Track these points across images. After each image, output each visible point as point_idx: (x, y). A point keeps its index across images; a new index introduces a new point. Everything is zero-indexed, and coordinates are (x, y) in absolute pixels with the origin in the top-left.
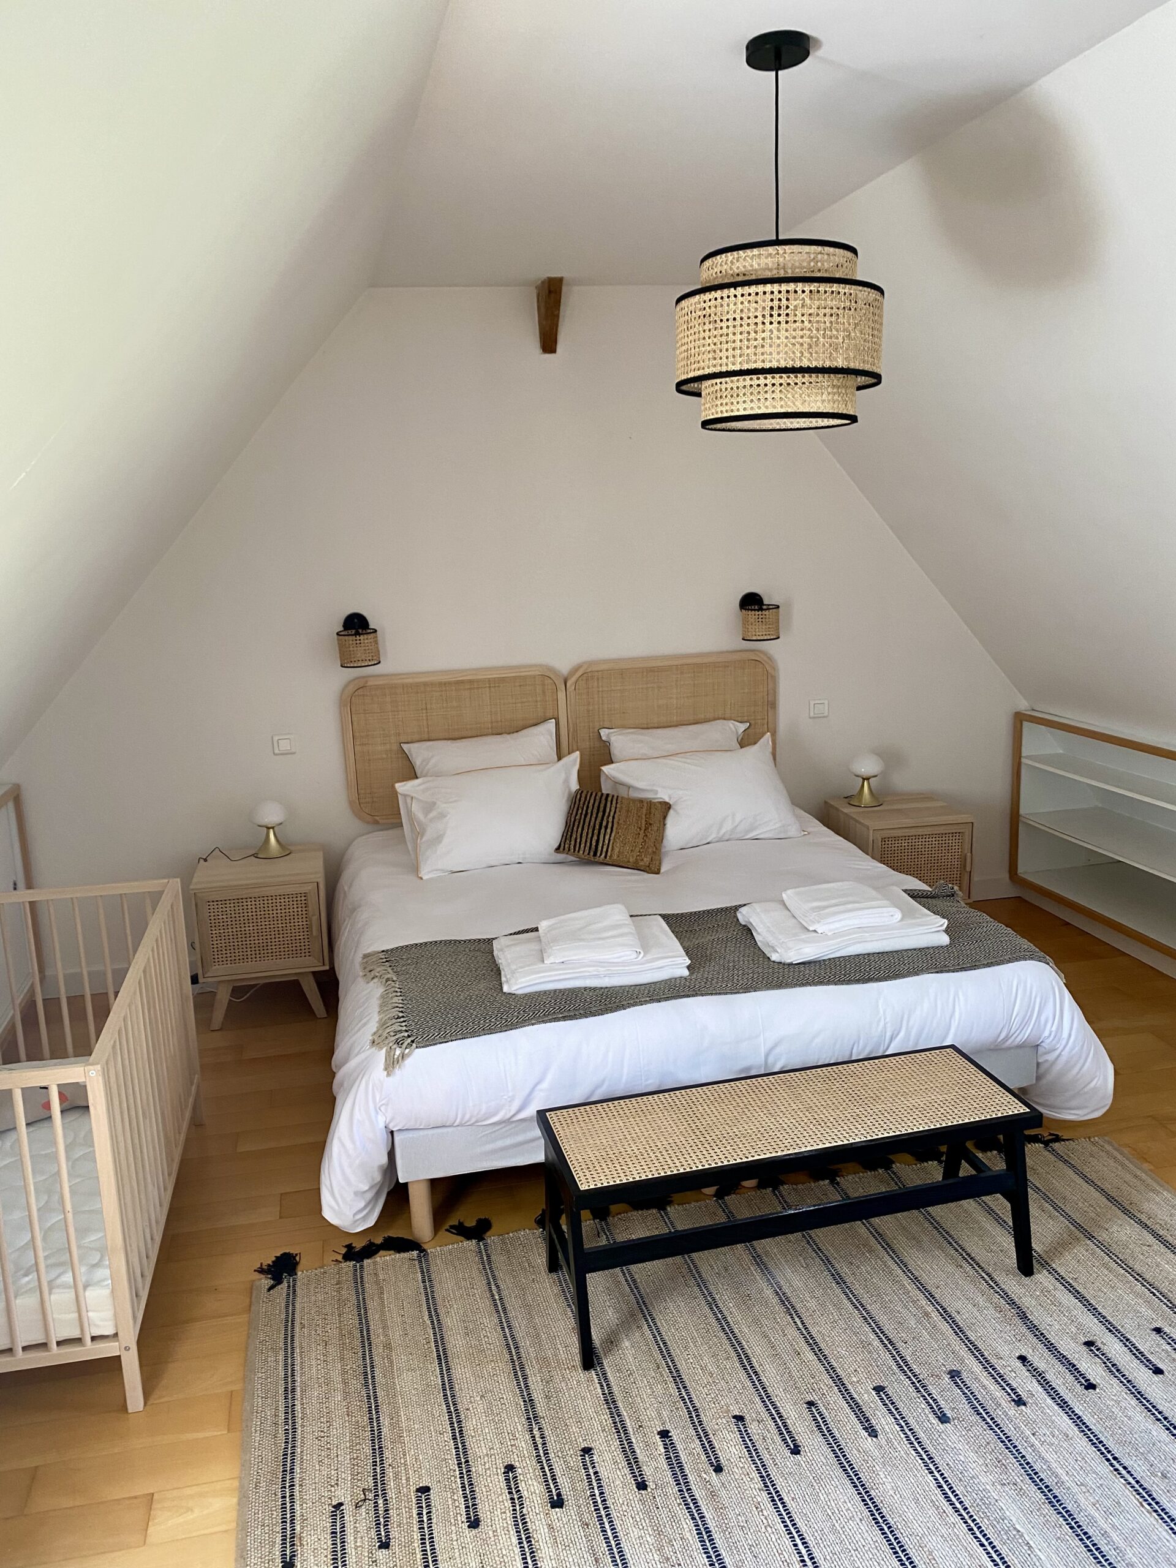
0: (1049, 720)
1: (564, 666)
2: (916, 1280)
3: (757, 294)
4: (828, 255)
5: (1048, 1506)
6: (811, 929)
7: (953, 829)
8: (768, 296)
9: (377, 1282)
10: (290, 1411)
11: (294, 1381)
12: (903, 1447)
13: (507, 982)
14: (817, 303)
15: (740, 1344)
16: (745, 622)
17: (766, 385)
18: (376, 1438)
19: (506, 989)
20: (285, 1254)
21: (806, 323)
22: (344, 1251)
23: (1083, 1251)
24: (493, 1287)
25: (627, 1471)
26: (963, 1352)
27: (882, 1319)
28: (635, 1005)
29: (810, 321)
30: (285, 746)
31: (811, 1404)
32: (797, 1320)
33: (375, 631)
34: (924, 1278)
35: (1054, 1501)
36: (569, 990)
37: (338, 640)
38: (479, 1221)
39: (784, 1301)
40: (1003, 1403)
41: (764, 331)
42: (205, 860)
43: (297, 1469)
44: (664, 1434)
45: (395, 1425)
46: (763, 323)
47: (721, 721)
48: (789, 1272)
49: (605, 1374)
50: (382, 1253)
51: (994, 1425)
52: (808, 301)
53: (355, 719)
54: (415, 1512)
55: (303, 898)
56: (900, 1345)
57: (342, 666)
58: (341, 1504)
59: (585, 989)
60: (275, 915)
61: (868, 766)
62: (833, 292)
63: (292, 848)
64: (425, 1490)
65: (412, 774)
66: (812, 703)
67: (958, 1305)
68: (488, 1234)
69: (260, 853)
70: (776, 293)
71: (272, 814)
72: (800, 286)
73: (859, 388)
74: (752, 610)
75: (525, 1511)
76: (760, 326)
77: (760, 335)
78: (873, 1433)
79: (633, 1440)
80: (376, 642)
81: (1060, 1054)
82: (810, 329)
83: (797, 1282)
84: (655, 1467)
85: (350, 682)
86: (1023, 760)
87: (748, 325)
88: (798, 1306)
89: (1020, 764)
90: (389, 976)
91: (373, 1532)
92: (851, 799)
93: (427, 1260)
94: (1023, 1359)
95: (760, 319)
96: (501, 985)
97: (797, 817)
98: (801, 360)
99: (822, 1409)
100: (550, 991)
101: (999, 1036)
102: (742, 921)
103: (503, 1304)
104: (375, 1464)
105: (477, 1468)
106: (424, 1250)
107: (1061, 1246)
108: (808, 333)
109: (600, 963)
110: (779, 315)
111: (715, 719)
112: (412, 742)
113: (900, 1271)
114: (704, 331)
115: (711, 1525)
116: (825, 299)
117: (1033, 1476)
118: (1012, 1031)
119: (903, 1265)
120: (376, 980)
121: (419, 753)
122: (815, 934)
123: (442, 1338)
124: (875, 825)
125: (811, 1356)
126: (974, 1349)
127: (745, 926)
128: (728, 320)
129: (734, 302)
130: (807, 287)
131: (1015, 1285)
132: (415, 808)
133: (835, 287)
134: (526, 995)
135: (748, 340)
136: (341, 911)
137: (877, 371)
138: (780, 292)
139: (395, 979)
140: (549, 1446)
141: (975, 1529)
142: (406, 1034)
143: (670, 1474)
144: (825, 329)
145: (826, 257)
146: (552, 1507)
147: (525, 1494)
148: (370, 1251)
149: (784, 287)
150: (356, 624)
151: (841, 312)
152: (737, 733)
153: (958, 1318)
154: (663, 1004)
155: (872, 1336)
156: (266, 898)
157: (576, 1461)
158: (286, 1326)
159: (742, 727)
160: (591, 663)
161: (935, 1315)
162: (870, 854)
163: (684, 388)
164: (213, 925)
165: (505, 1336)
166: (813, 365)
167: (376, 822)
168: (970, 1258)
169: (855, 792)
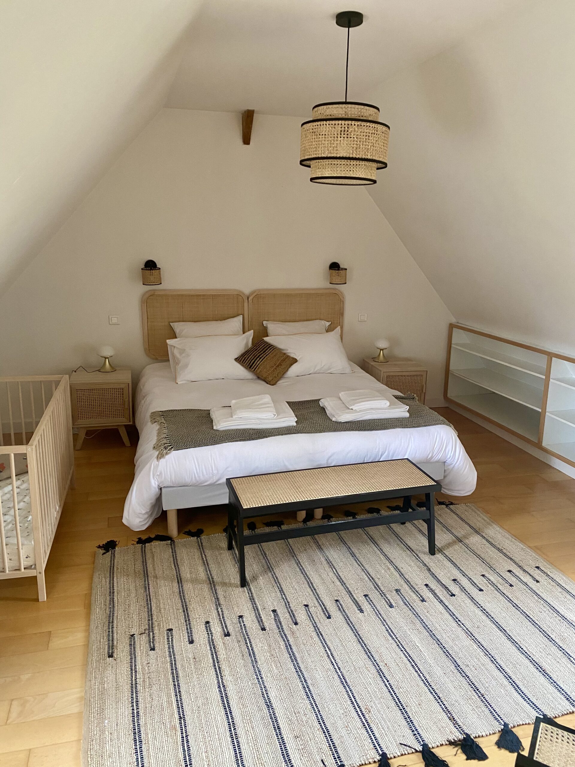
0: (464, 327)
1: (247, 291)
2: (385, 555)
3: (335, 124)
4: (366, 110)
5: (430, 637)
6: (350, 408)
7: (418, 373)
8: (340, 126)
9: (152, 553)
10: (112, 600)
11: (113, 589)
12: (374, 617)
13: (216, 425)
14: (360, 130)
15: (309, 578)
16: (331, 275)
17: (337, 164)
18: (150, 610)
19: (215, 428)
20: (111, 541)
21: (355, 138)
22: (137, 540)
23: (458, 547)
24: (203, 555)
25: (258, 624)
26: (402, 582)
27: (370, 570)
28: (272, 436)
29: (357, 138)
30: (115, 320)
31: (337, 601)
32: (334, 570)
33: (160, 269)
34: (389, 555)
35: (433, 636)
36: (243, 429)
37: (142, 272)
38: (198, 530)
39: (329, 563)
40: (417, 601)
41: (337, 141)
42: (75, 372)
43: (115, 622)
44: (274, 611)
45: (158, 607)
46: (337, 137)
47: (318, 320)
48: (332, 552)
49: (250, 589)
50: (154, 541)
51: (412, 609)
52: (356, 129)
53: (148, 309)
54: (166, 638)
55: (121, 391)
56: (377, 580)
57: (143, 284)
58: (134, 634)
59: (250, 429)
60: (108, 398)
61: (382, 344)
62: (367, 126)
63: (117, 368)
64: (171, 630)
65: (174, 336)
66: (360, 314)
67: (403, 566)
68: (203, 534)
69: (101, 370)
70: (343, 124)
71: (108, 352)
72: (353, 122)
73: (378, 169)
74: (334, 270)
75: (213, 638)
76: (336, 138)
77: (336, 142)
78: (361, 611)
79: (261, 613)
80: (160, 274)
81: (454, 466)
82: (357, 141)
83: (336, 556)
84: (269, 622)
85: (147, 292)
86: (453, 346)
87: (331, 137)
88: (335, 565)
89: (451, 347)
90: (162, 421)
91: (148, 645)
92: (374, 359)
93: (174, 545)
94: (427, 585)
95: (336, 136)
96: (213, 426)
97: (350, 365)
98: (353, 154)
99: (342, 603)
100: (234, 430)
101: (428, 457)
102: (321, 406)
103: (207, 562)
104: (149, 620)
105: (193, 623)
106: (173, 540)
107: (449, 545)
108: (356, 143)
109: (258, 419)
110: (344, 134)
111: (316, 319)
112: (175, 322)
113: (379, 552)
114: (312, 139)
115: (291, 643)
116: (364, 129)
117: (426, 627)
118: (434, 455)
119: (381, 550)
120: (156, 423)
121: (178, 327)
122: (352, 410)
123: (180, 574)
124: (384, 370)
125: (339, 583)
126: (407, 582)
127: (322, 407)
128: (322, 135)
129: (325, 128)
130: (357, 123)
131: (427, 558)
132: (176, 352)
133: (368, 124)
134: (224, 431)
135: (331, 144)
136: (139, 397)
137: (385, 161)
138: (345, 124)
139: (165, 422)
140: (225, 615)
141: (400, 645)
142: (169, 444)
143: (275, 625)
144: (363, 142)
145: (365, 111)
146: (225, 636)
147: (213, 632)
148: (150, 540)
149: (347, 122)
150: (150, 265)
151: (370, 135)
152: (326, 326)
153: (401, 570)
154: (284, 436)
155: (365, 576)
156: (104, 390)
157: (236, 620)
158: (110, 569)
159: (328, 324)
160: (259, 290)
161: (392, 569)
162: (381, 381)
163: (304, 163)
164: (79, 401)
165: (208, 574)
166: (357, 157)
167: (156, 359)
168: (409, 548)
169: (377, 355)
